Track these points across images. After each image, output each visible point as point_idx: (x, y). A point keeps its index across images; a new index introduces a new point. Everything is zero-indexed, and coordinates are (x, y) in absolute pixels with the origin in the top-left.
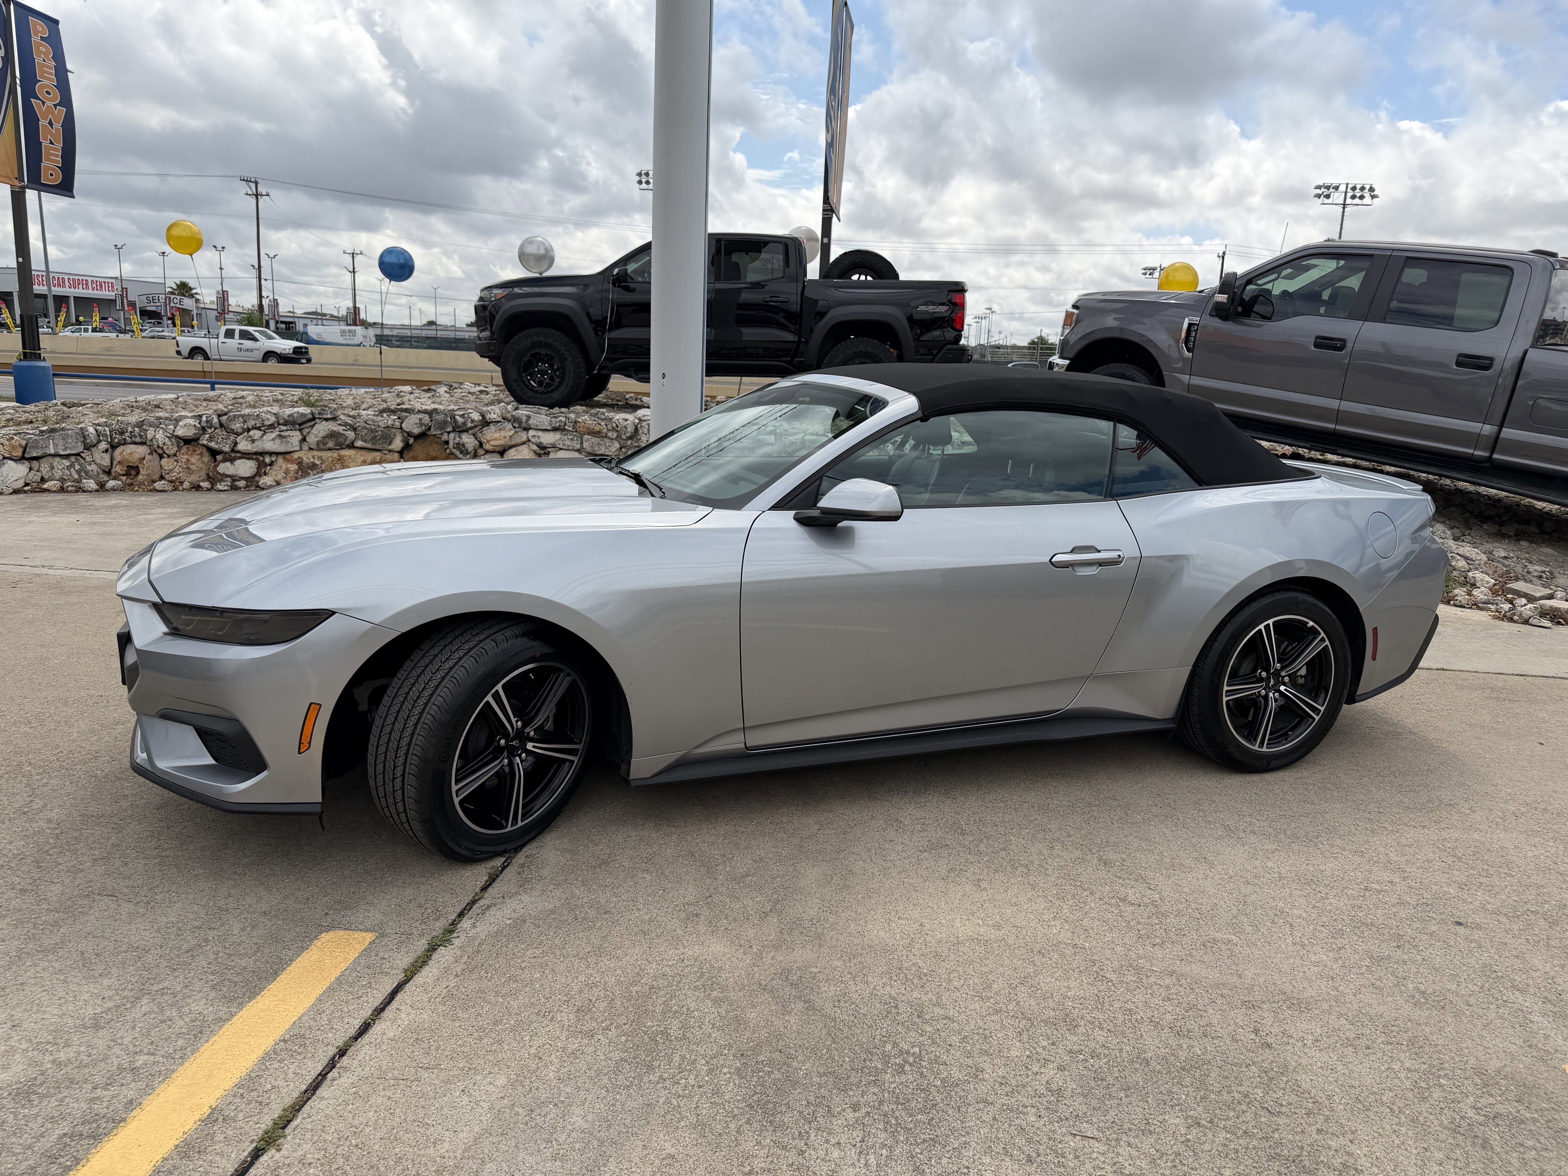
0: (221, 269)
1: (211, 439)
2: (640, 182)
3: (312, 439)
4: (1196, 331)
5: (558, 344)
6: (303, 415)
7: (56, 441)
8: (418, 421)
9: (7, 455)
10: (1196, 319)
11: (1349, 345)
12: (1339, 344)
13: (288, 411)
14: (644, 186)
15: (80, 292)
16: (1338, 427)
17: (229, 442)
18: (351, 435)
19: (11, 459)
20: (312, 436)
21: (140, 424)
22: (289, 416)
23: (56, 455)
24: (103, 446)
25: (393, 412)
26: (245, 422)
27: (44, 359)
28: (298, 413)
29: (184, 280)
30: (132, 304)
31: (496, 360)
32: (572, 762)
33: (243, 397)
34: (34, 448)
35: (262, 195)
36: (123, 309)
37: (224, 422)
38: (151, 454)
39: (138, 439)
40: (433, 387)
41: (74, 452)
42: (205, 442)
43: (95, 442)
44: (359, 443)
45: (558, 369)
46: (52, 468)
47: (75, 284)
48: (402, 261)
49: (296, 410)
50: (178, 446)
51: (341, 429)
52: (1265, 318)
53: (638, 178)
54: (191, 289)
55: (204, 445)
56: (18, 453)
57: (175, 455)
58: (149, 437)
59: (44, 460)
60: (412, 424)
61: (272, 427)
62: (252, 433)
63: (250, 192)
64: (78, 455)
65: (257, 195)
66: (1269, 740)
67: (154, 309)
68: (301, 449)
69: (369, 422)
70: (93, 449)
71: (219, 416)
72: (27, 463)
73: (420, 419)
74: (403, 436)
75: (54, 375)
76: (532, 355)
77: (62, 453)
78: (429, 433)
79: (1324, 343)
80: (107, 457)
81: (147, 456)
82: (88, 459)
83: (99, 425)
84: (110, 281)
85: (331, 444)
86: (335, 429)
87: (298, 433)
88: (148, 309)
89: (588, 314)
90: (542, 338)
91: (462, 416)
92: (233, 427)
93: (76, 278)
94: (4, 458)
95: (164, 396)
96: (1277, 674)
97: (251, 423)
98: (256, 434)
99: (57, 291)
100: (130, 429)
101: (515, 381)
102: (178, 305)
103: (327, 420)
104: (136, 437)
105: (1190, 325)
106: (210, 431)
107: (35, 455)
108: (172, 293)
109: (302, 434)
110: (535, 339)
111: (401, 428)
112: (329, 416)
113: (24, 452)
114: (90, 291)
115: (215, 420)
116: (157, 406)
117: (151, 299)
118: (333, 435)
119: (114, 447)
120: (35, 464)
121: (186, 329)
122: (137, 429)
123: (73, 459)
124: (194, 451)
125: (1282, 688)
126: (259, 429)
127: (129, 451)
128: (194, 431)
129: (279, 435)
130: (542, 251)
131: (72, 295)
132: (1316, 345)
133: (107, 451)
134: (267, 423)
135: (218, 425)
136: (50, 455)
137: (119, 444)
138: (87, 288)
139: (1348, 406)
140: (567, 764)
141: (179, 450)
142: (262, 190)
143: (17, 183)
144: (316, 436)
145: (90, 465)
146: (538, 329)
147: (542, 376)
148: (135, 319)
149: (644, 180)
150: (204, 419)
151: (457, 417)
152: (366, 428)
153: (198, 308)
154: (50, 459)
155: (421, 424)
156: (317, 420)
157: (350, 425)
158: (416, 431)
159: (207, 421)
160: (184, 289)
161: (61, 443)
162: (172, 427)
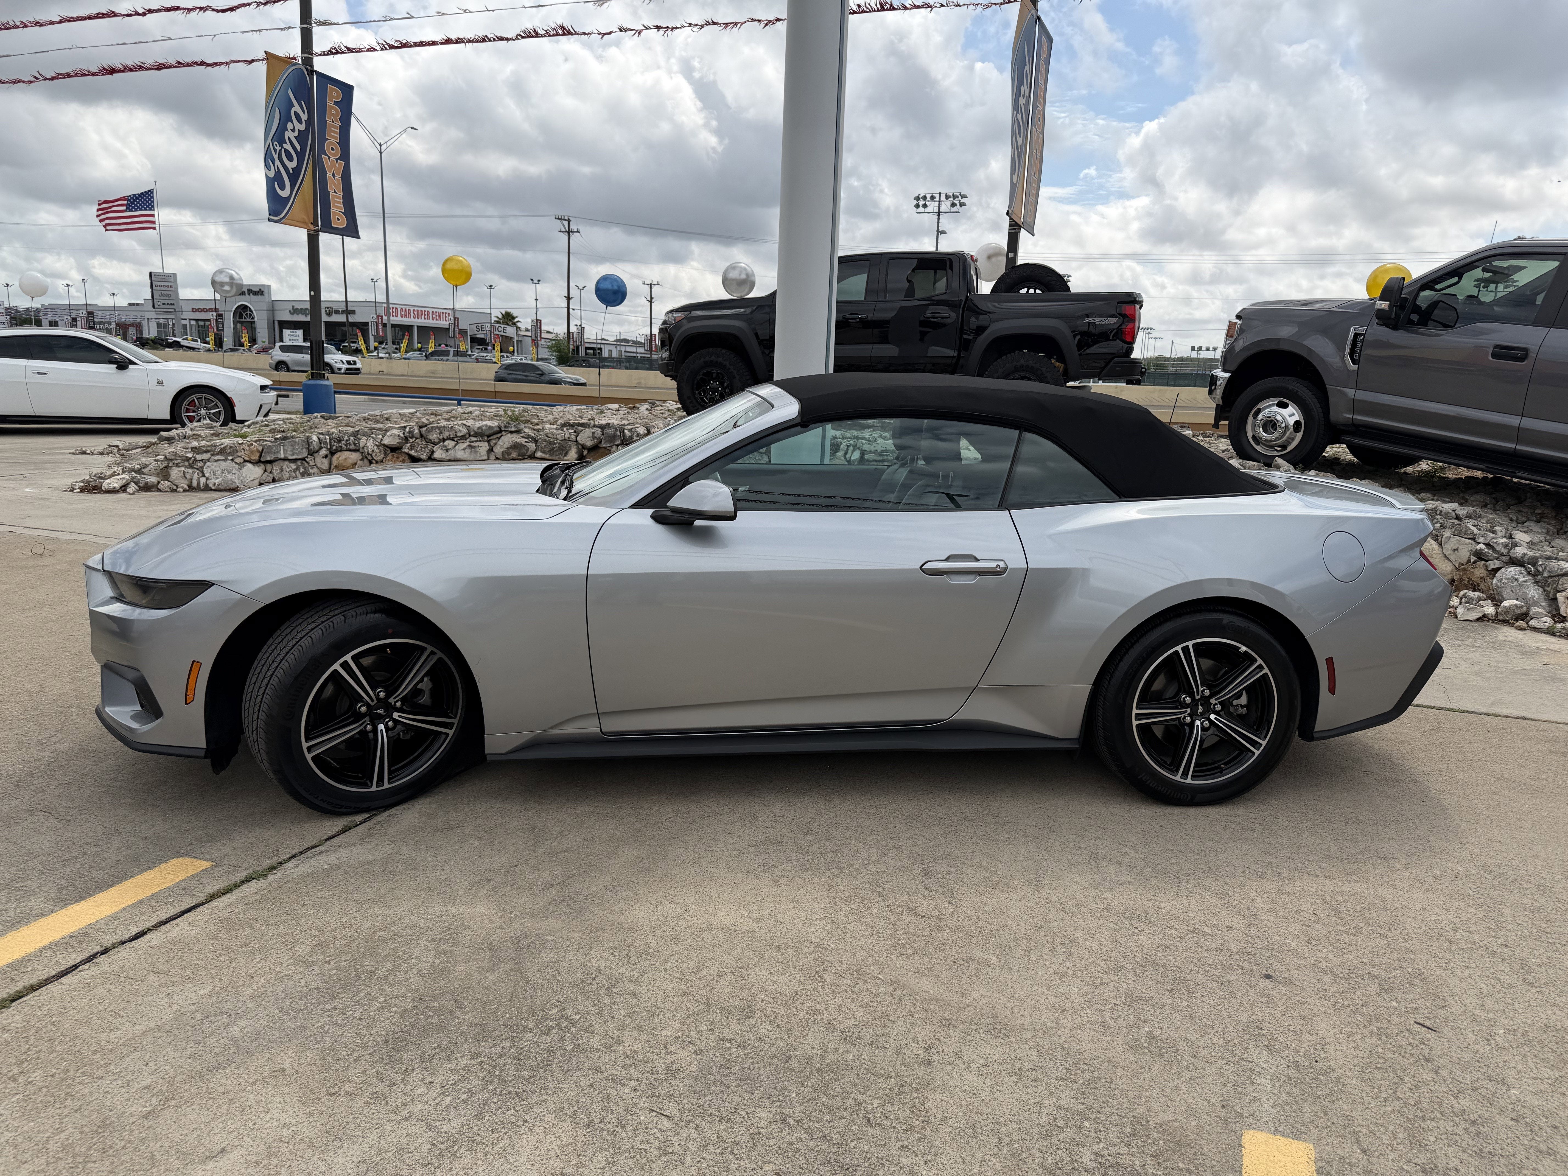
0: (536, 300)
1: (412, 448)
2: (917, 206)
3: (498, 450)
4: (1362, 341)
5: (727, 363)
6: (490, 427)
7: (286, 448)
8: (591, 435)
9: (247, 459)
10: (1362, 330)
11: (1532, 355)
12: (1520, 353)
13: (478, 424)
14: (921, 209)
15: (423, 322)
16: (1518, 447)
17: (427, 450)
18: (532, 446)
19: (250, 462)
20: (498, 447)
21: (355, 434)
22: (478, 428)
23: (285, 459)
24: (324, 452)
25: (572, 426)
26: (441, 433)
27: (328, 379)
28: (486, 425)
29: (509, 310)
30: (463, 333)
31: (674, 378)
32: (447, 735)
33: (471, 413)
34: (268, 453)
35: (573, 232)
36: (454, 337)
37: (423, 433)
38: (362, 460)
39: (352, 447)
40: (637, 405)
41: (300, 457)
42: (406, 450)
43: (317, 448)
44: (539, 454)
45: (727, 387)
46: (282, 470)
47: (419, 314)
48: (616, 288)
49: (485, 423)
50: (385, 453)
51: (523, 441)
52: (1446, 326)
53: (915, 202)
54: (514, 318)
55: (406, 453)
56: (256, 457)
57: (382, 461)
58: (362, 445)
59: (276, 463)
60: (586, 437)
61: (463, 438)
62: (446, 443)
63: (563, 230)
64: (303, 459)
65: (569, 232)
66: (1194, 771)
67: (482, 336)
68: (488, 459)
69: (550, 435)
70: (316, 455)
71: (421, 427)
72: (262, 466)
73: (594, 433)
74: (578, 448)
75: (336, 392)
76: (704, 374)
77: (290, 457)
78: (600, 446)
79: (1504, 352)
80: (326, 461)
81: (359, 462)
82: (312, 463)
83: (322, 434)
84: (447, 311)
85: (514, 455)
86: (518, 440)
87: (486, 444)
88: (478, 336)
89: (756, 335)
90: (713, 358)
91: (630, 430)
92: (431, 437)
93: (420, 309)
94: (245, 461)
95: (394, 411)
96: (1205, 701)
97: (446, 434)
98: (450, 444)
99: (395, 320)
100: (346, 438)
101: (689, 398)
102: (502, 333)
103: (512, 432)
104: (350, 444)
105: (1356, 335)
106: (411, 440)
107: (268, 459)
108: (498, 322)
109: (489, 445)
110: (707, 358)
111: (576, 441)
112: (513, 429)
113: (260, 456)
114: (431, 321)
115: (416, 431)
116: (387, 419)
117: (480, 328)
118: (516, 446)
119: (332, 453)
120: (269, 467)
121: (505, 355)
122: (352, 438)
123: (299, 463)
124: (398, 458)
125: (1212, 717)
126: (452, 439)
127: (344, 457)
128: (398, 441)
129: (470, 446)
130: (743, 276)
131: (415, 325)
132: (1494, 356)
133: (326, 457)
134: (459, 434)
135: (418, 436)
136: (281, 459)
137: (337, 451)
138: (428, 318)
139: (1529, 423)
140: (444, 736)
141: (385, 457)
142: (574, 227)
143: (312, 227)
144: (501, 447)
145: (312, 468)
146: (711, 349)
147: (714, 393)
148: (464, 346)
149: (921, 204)
150: (407, 430)
151: (626, 431)
152: (545, 441)
153: (518, 335)
154: (281, 463)
155: (594, 438)
156: (503, 433)
157: (532, 438)
158: (589, 443)
159: (409, 432)
160: (508, 318)
161: (290, 449)
162: (380, 437)
